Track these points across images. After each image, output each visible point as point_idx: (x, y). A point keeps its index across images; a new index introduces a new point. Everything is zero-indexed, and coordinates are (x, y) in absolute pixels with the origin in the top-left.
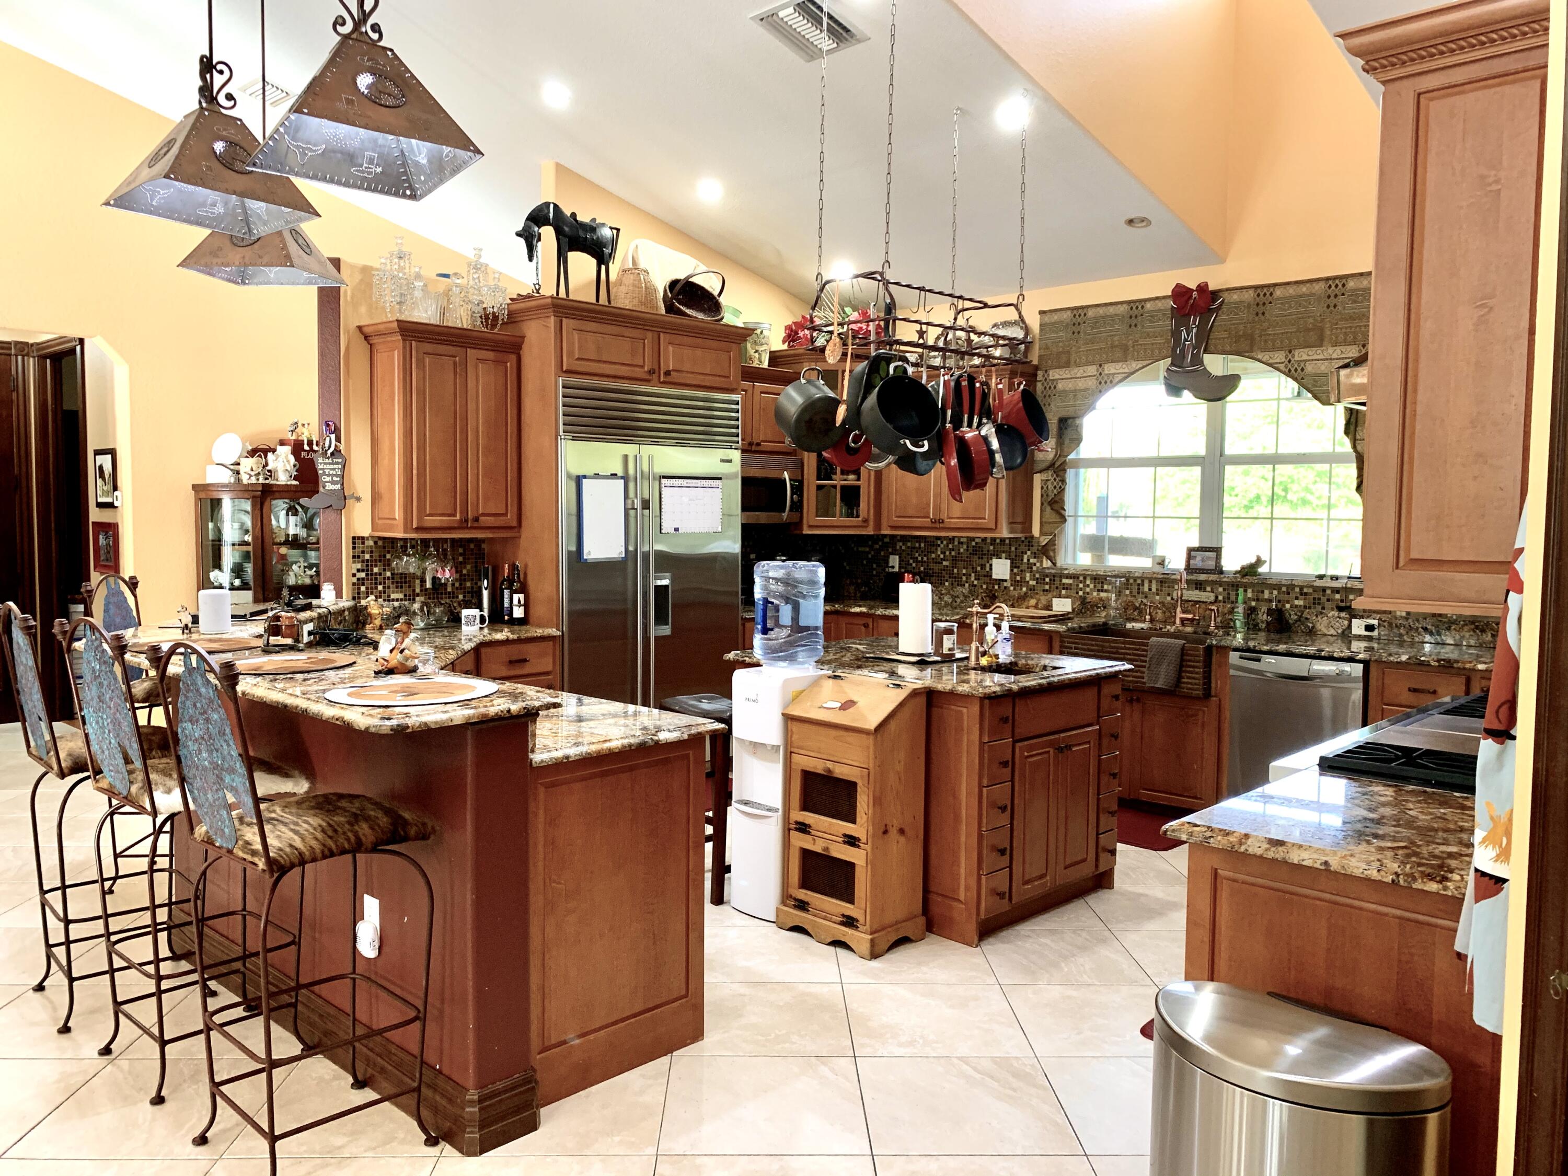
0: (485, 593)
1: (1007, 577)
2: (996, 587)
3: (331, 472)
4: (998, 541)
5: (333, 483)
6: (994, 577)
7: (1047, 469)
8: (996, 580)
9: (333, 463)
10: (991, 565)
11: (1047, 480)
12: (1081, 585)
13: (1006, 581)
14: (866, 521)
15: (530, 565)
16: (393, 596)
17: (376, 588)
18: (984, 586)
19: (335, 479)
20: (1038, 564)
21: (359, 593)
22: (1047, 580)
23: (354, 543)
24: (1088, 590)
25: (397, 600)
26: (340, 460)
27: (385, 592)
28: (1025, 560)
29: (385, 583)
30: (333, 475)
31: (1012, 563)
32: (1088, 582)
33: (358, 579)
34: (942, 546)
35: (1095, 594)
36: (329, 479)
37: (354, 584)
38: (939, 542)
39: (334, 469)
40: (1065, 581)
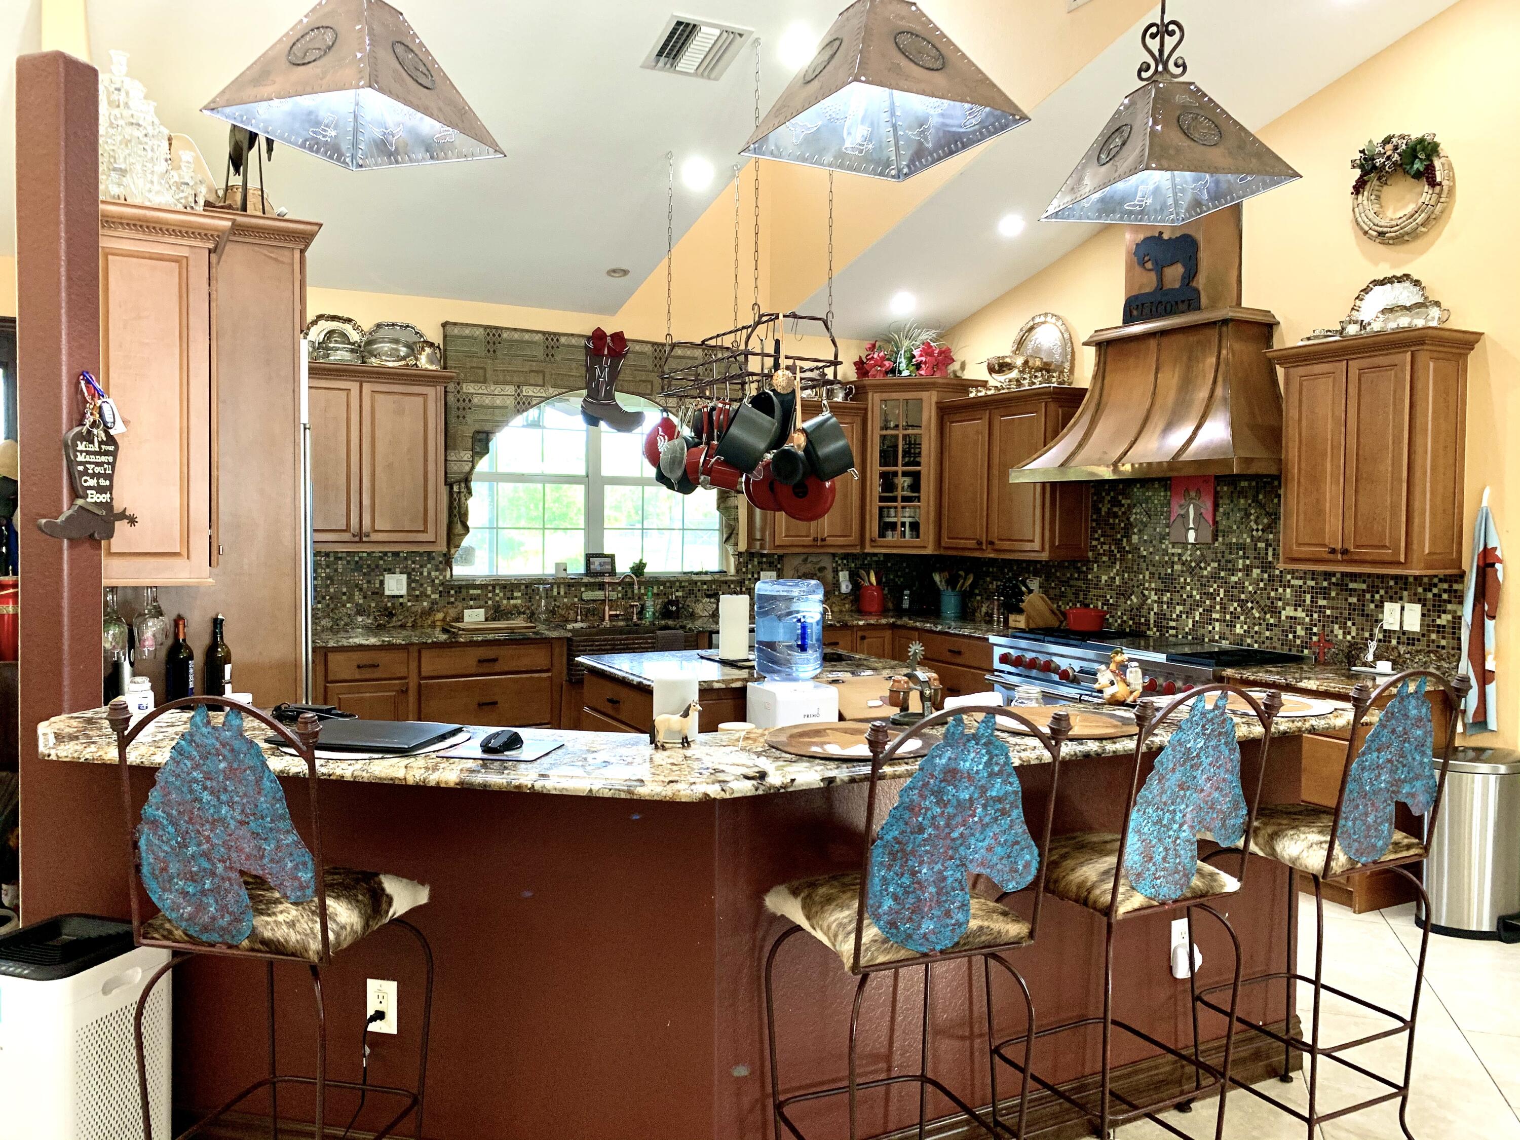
1: (404, 592)
2: (390, 604)
3: (98, 470)
4: (390, 556)
5: (100, 490)
6: (387, 593)
8: (389, 596)
9: (100, 453)
10: (382, 583)
13: (402, 596)
18: (373, 605)
19: (101, 482)
22: (452, 592)
24: (497, 598)
26: (112, 448)
28: (425, 574)
30: (98, 476)
31: (409, 578)
35: (505, 602)
36: (92, 482)
40: (471, 592)
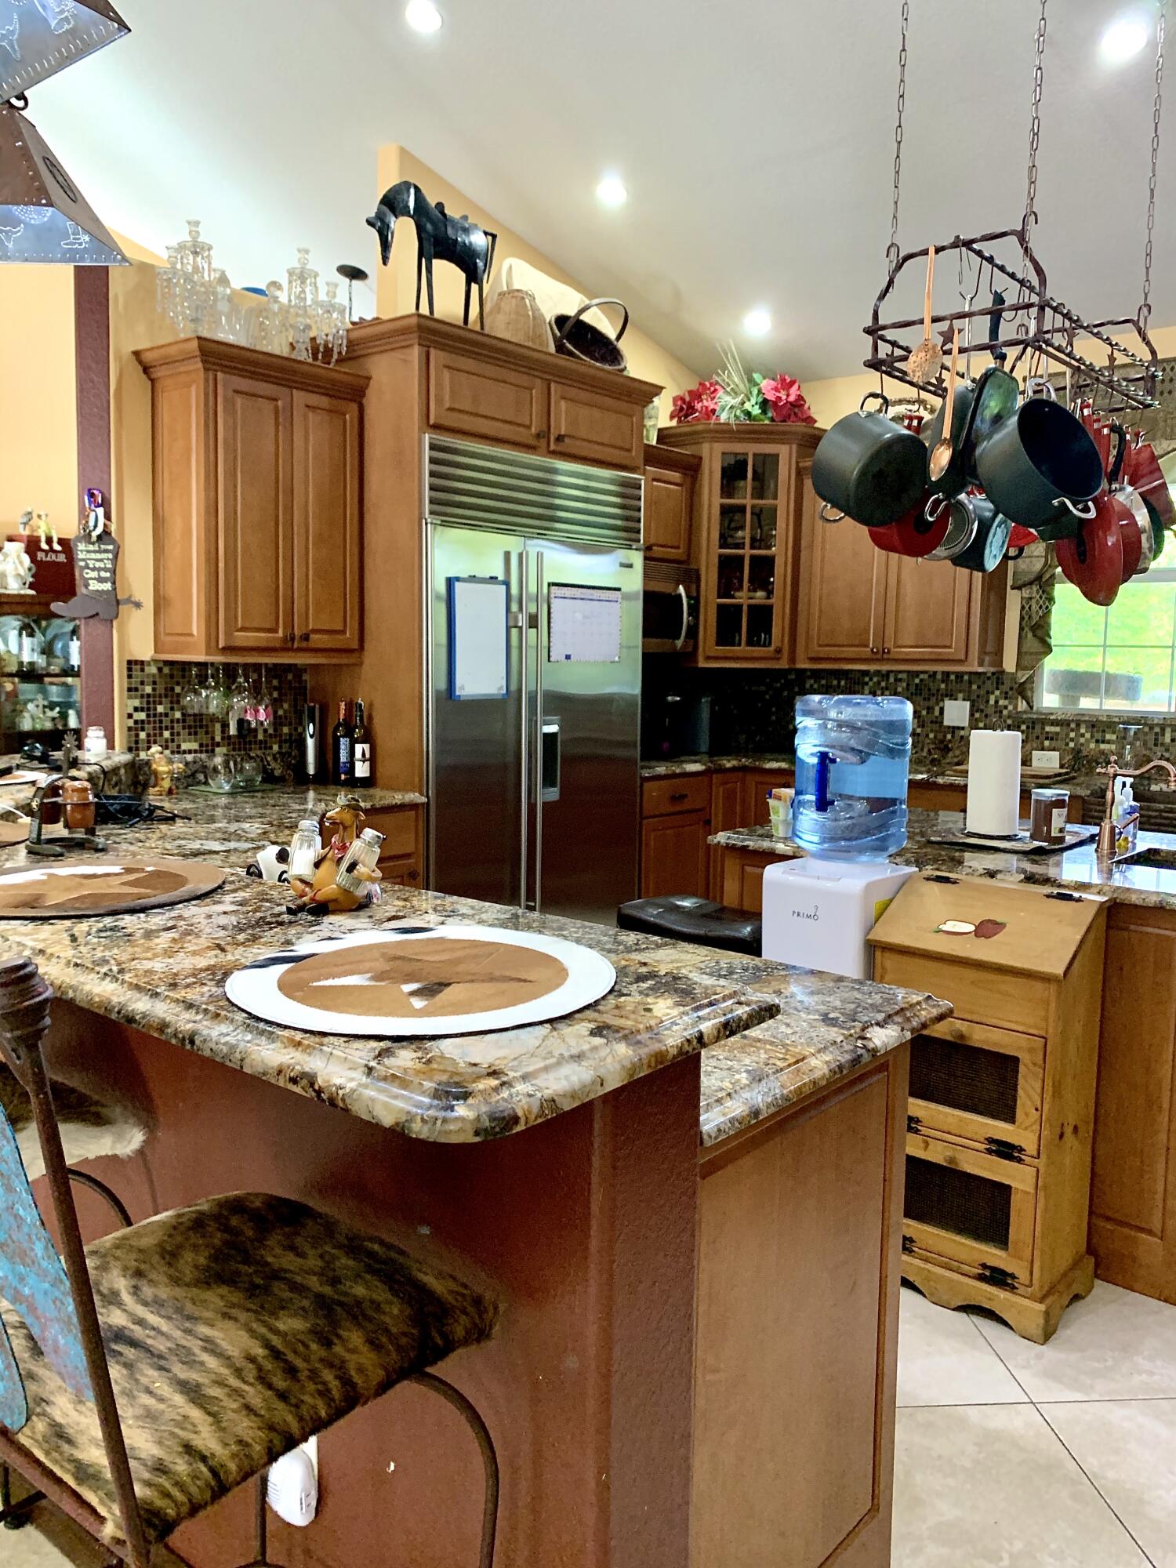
0: (310, 743)
1: (965, 723)
2: (949, 737)
3: (98, 564)
4: (953, 677)
5: (101, 580)
6: (946, 723)
7: (1031, 583)
8: (949, 727)
9: (99, 552)
10: (942, 710)
11: (1031, 598)
12: (1072, 735)
13: (963, 728)
14: (779, 651)
15: (377, 704)
16: (184, 746)
17: (161, 735)
18: (931, 736)
19: (103, 574)
20: (1010, 708)
21: (137, 742)
22: (1024, 727)
23: (129, 670)
24: (1082, 740)
25: (190, 752)
26: (111, 547)
27: (173, 741)
28: (992, 702)
29: (172, 728)
30: (99, 569)
31: (972, 706)
32: (1083, 731)
33: (136, 722)
34: (871, 684)
35: (1092, 746)
36: (94, 574)
37: (130, 729)
38: (867, 679)
39: (101, 560)
40: (1048, 729)
